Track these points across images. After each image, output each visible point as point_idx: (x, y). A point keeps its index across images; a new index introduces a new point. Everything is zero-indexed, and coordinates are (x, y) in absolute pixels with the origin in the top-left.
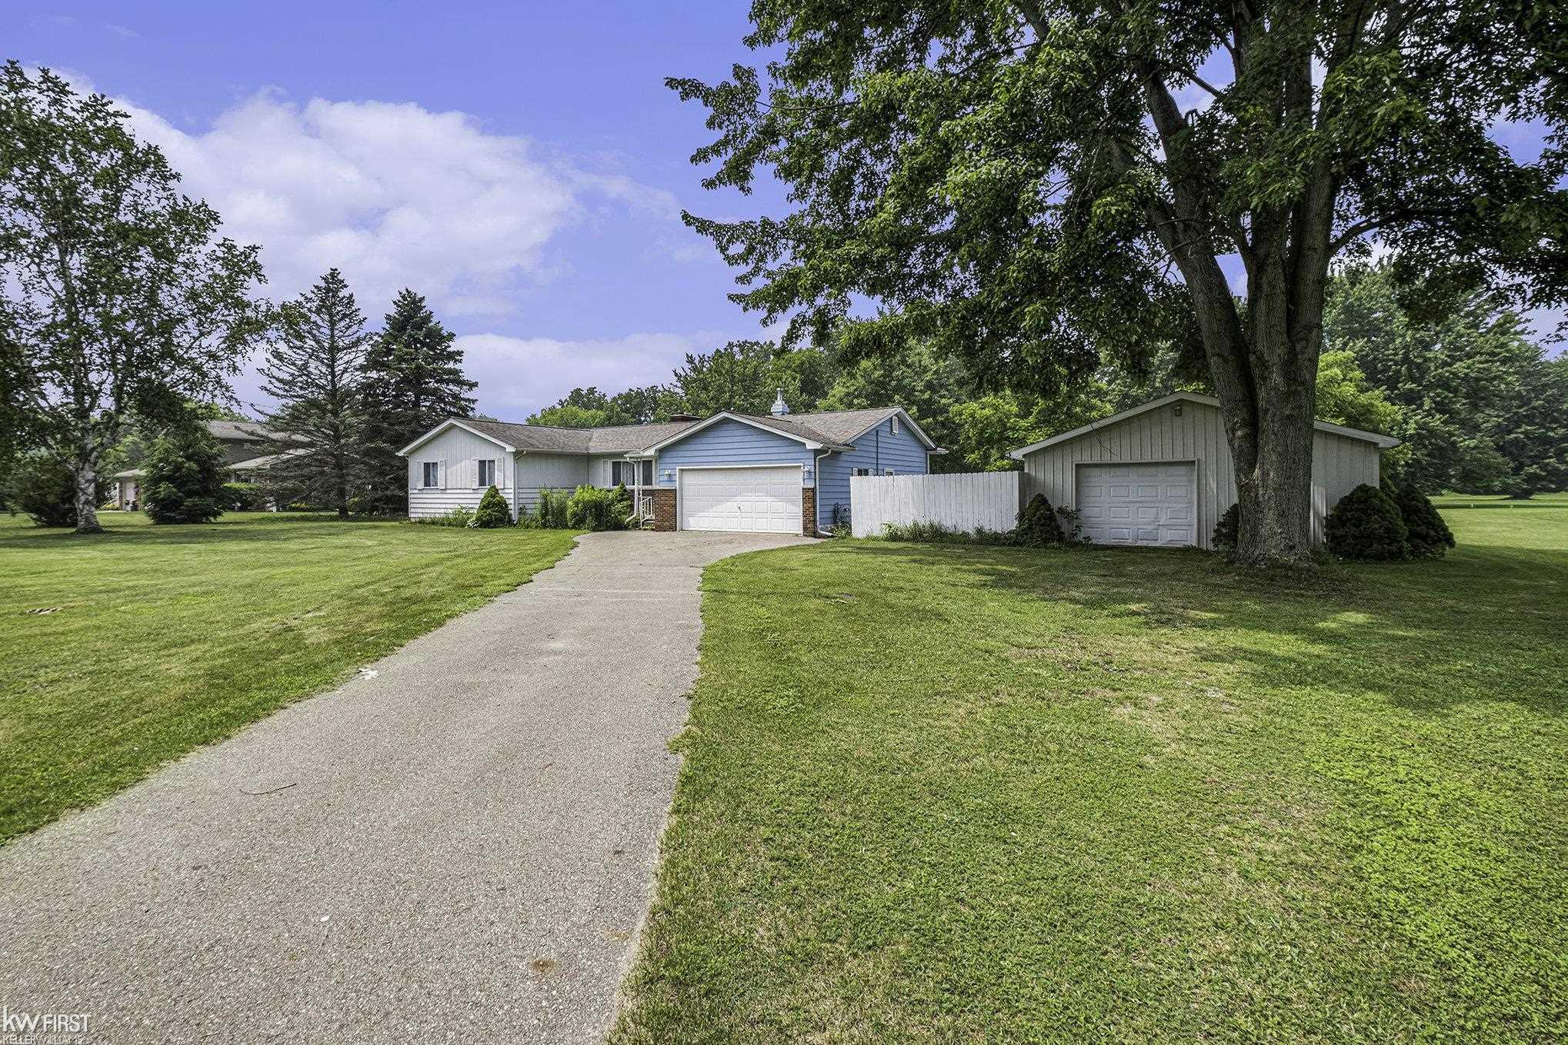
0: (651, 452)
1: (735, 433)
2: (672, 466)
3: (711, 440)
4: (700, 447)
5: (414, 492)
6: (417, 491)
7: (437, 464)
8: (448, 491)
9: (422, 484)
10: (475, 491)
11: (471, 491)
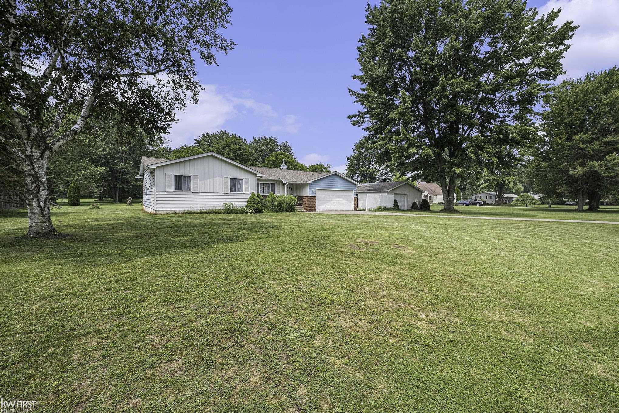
2: (314, 188)
5: (161, 193)
6: (166, 193)
7: (190, 177)
8: (200, 194)
9: (173, 188)
10: (227, 195)
11: (223, 195)
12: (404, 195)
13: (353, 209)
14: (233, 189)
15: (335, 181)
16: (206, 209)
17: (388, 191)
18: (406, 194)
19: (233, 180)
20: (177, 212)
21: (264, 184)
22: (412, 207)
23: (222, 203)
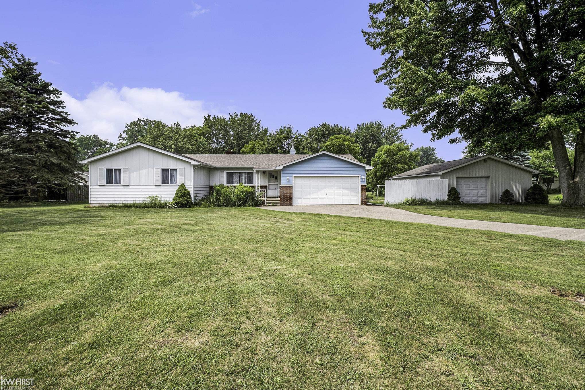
0: (281, 168)
1: (326, 161)
2: (290, 175)
3: (313, 164)
4: (307, 166)
5: (94, 187)
6: (98, 187)
7: (120, 170)
8: (131, 187)
9: (104, 182)
10: (158, 187)
11: (154, 187)
12: (484, 179)
13: (360, 204)
14: (165, 181)
15: (325, 163)
16: (128, 202)
17: (441, 173)
18: (488, 177)
19: (165, 171)
20: (104, 205)
21: (240, 173)
22: (501, 200)
23: (147, 196)
